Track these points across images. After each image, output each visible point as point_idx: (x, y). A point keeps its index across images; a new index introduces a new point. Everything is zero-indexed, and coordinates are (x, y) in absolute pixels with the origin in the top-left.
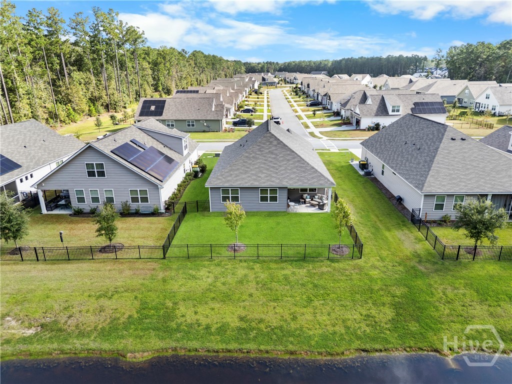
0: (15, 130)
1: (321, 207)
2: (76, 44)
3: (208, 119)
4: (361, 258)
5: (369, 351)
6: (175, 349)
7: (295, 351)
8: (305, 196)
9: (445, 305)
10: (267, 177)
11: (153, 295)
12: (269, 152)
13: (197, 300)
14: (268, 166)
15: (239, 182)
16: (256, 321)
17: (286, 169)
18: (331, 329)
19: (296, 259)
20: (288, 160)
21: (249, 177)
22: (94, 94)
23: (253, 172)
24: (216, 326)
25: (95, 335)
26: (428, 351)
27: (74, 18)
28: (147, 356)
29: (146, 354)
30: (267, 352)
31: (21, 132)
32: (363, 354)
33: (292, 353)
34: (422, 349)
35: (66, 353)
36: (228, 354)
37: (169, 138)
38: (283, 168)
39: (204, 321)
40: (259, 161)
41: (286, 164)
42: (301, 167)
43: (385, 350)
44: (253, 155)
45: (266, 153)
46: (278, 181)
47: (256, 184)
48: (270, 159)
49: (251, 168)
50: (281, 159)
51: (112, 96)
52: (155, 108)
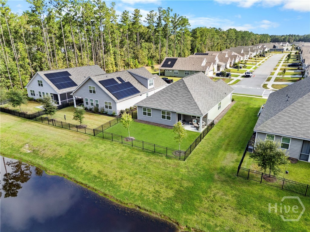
0: (85, 69)
1: (198, 128)
2: (148, 27)
3: (197, 70)
4: (185, 160)
5: (141, 209)
6: (64, 175)
7: (107, 194)
8: (194, 120)
9: (208, 202)
10: (167, 104)
11: (76, 150)
12: (176, 90)
13: (89, 157)
14: (171, 98)
15: (151, 105)
16: (104, 175)
17: (180, 101)
18: (133, 191)
19: (150, 151)
20: (184, 96)
21: (158, 103)
22: (153, 54)
23: (161, 101)
24: (87, 171)
25: (45, 159)
26: (173, 222)
27: (149, 14)
28: (53, 174)
29: (54, 173)
30: (96, 190)
31: (87, 70)
32: (138, 209)
33: (105, 195)
34: (170, 219)
35: (32, 163)
36: (81, 185)
37: (144, 79)
38: (178, 101)
39: (84, 167)
40: (167, 95)
41: (181, 98)
42: (189, 101)
43: (150, 211)
44: (166, 91)
45: (174, 91)
46: (171, 108)
47: (159, 108)
48: (174, 95)
49: (161, 98)
50: (180, 95)
51: (162, 56)
52: (170, 63)
